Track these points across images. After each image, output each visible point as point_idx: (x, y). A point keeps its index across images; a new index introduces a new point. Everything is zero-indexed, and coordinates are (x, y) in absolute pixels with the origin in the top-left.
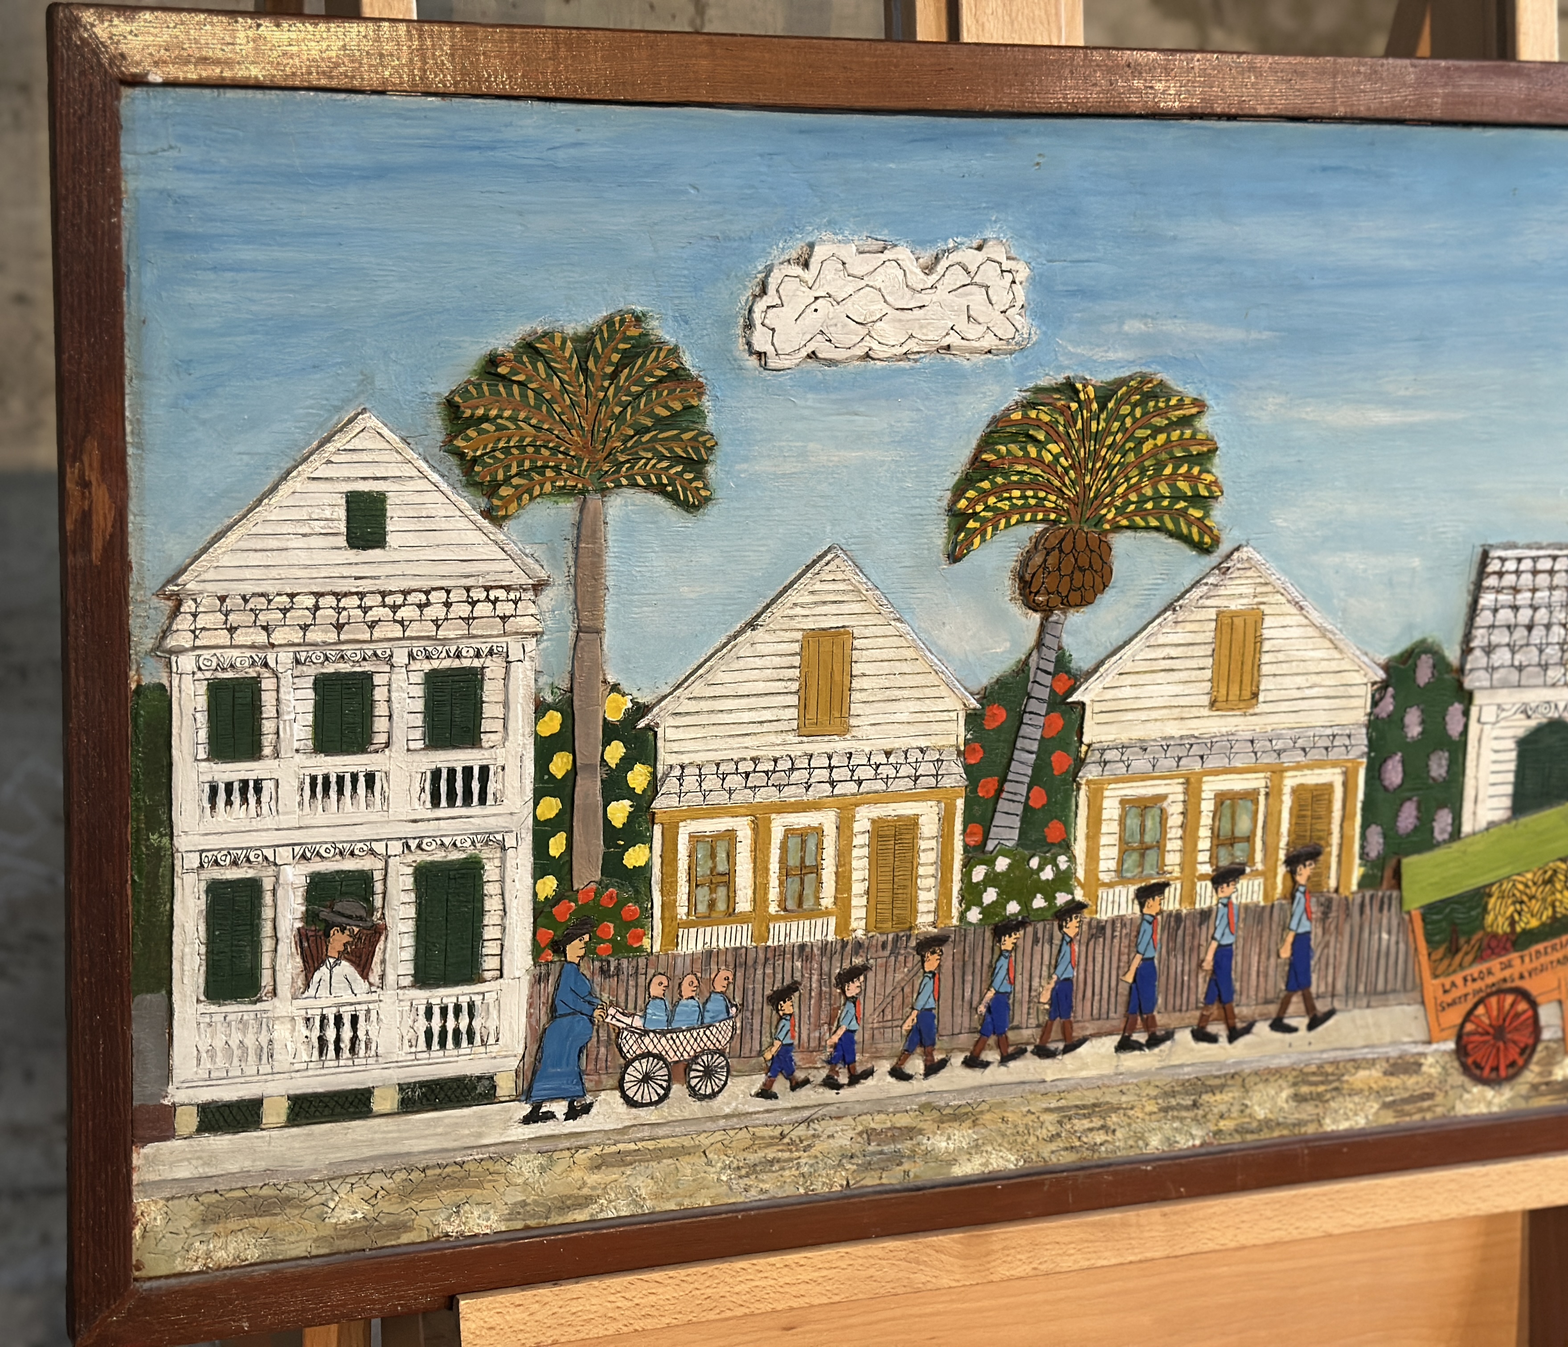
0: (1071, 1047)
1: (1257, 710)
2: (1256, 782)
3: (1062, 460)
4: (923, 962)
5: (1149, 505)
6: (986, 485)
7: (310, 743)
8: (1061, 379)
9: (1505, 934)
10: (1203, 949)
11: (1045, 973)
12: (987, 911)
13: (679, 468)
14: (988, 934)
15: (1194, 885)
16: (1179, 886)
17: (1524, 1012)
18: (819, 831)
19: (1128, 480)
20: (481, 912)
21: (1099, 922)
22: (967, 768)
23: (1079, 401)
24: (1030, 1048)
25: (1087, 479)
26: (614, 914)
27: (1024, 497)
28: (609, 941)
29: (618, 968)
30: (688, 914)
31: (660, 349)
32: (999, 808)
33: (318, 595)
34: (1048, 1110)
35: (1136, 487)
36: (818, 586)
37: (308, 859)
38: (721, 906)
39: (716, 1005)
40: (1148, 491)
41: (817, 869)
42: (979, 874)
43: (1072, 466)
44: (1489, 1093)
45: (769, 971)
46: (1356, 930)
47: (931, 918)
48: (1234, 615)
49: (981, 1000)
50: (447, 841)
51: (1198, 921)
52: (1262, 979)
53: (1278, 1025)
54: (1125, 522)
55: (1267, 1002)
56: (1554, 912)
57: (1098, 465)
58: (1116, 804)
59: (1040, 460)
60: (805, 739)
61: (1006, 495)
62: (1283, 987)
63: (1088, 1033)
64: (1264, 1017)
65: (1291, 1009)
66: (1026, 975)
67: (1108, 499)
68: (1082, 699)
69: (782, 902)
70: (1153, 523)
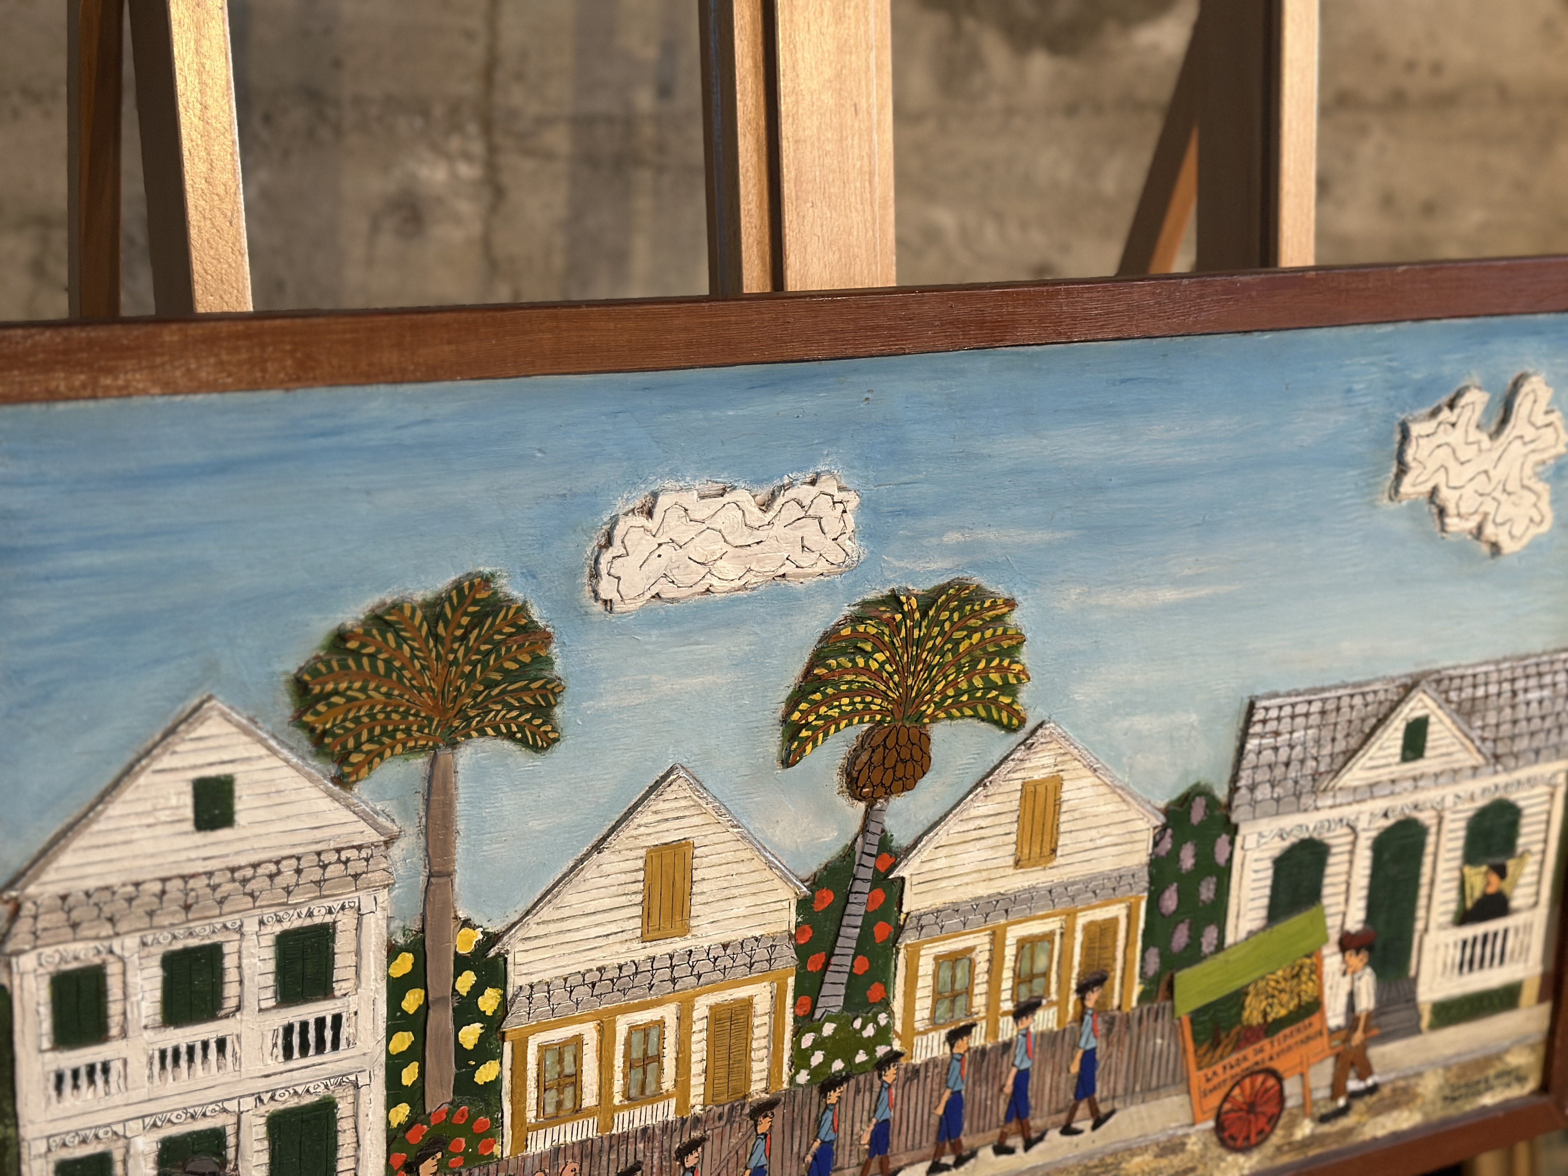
1: (1055, 863)
2: (1053, 924)
4: (756, 1126)
5: (965, 698)
6: (818, 696)
7: (159, 1018)
8: (886, 592)
9: (1259, 1025)
10: (1004, 1076)
12: (813, 1072)
13: (528, 716)
15: (997, 1022)
16: (984, 1025)
17: (1272, 1087)
18: (661, 1024)
19: (946, 677)
20: (335, 1147)
22: (798, 949)
23: (903, 612)
25: (910, 682)
26: (466, 1129)
27: (852, 703)
28: (461, 1154)
30: (537, 1117)
31: (509, 608)
32: (827, 979)
33: (164, 880)
35: (954, 684)
36: (661, 806)
37: (158, 1127)
38: (568, 1104)
40: (964, 686)
41: (658, 1058)
42: (807, 1040)
44: (1241, 1159)
45: (613, 1156)
46: (1135, 1041)
47: (763, 1085)
48: (1036, 784)
49: (808, 1149)
50: (300, 1090)
51: (1000, 1052)
52: (1054, 1093)
53: (1068, 1130)
54: (942, 715)
55: (1058, 1111)
56: (1300, 1001)
57: (919, 668)
58: (931, 961)
59: (867, 667)
60: (648, 944)
61: (836, 703)
62: (1072, 1097)
63: (902, 1163)
64: (1054, 1126)
65: (1079, 1114)
66: (849, 1122)
67: (928, 697)
68: (901, 874)
69: (626, 1092)
70: (968, 713)
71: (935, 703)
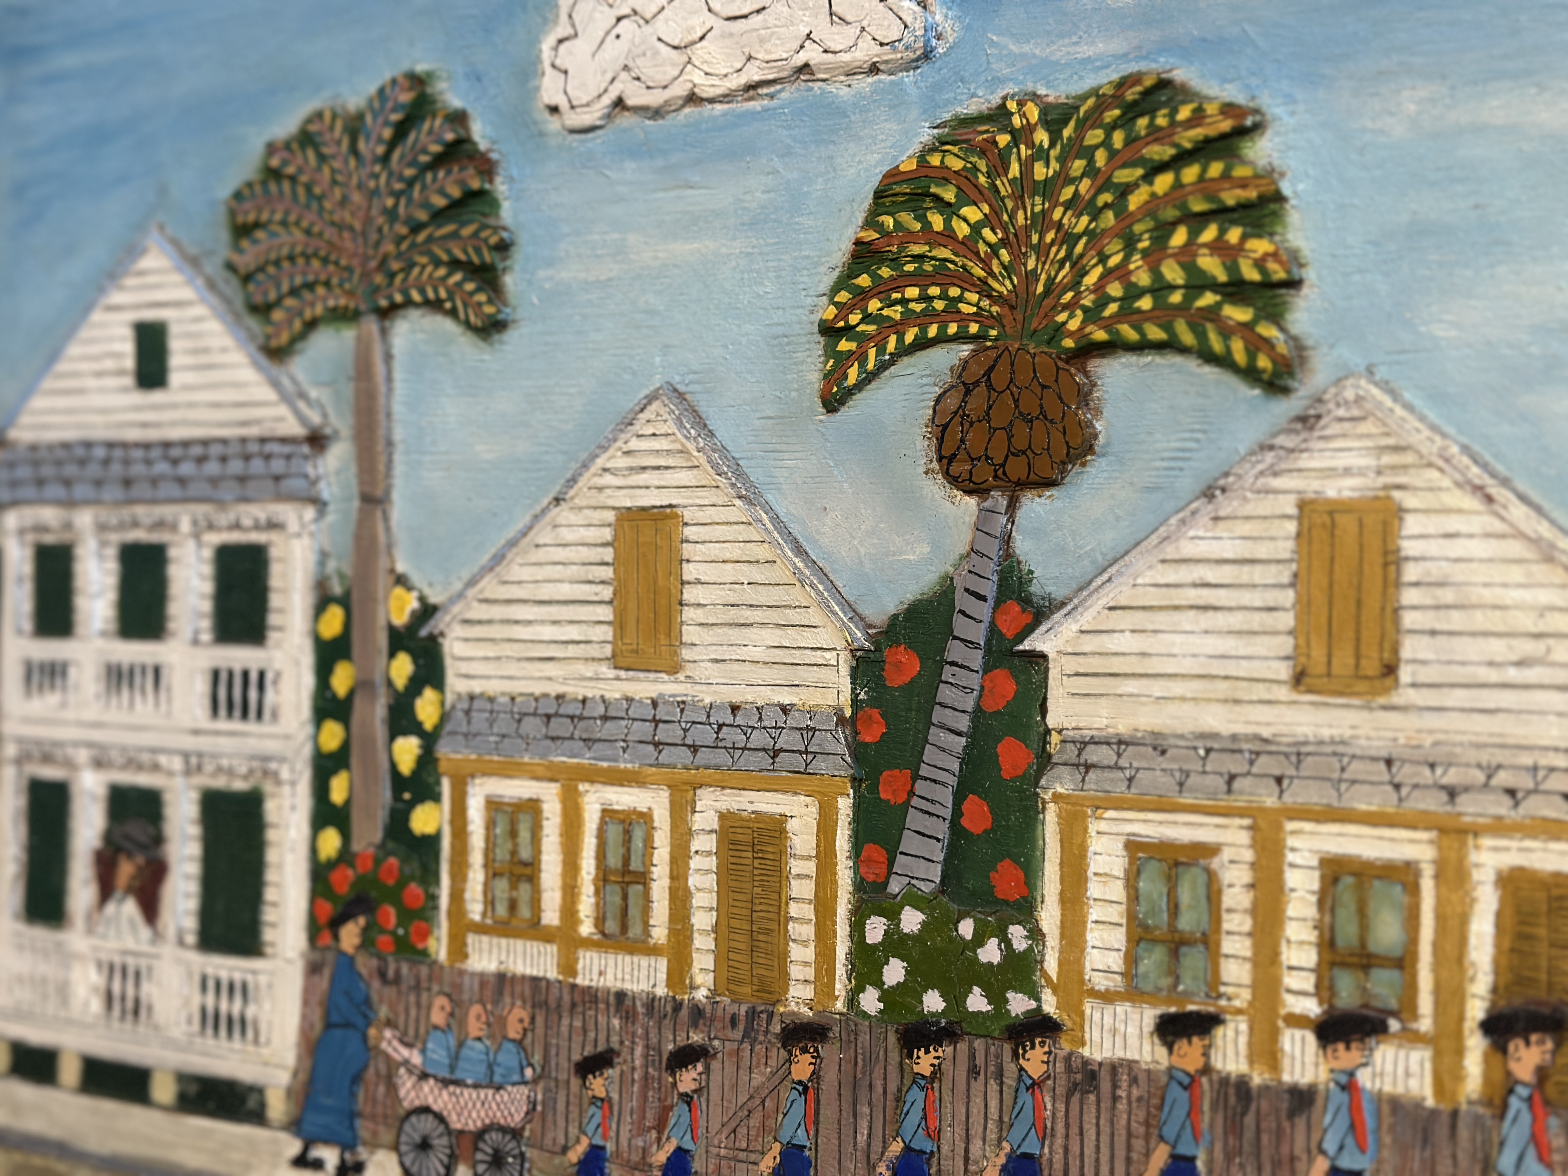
1: (1396, 700)
2: (1414, 849)
3: (987, 233)
4: (790, 1062)
5: (1145, 303)
6: (864, 281)
7: (116, 627)
8: (992, 102)
10: (1300, 1167)
11: (992, 1136)
12: (890, 999)
13: (457, 277)
14: (892, 1038)
15: (1274, 1035)
16: (1243, 1027)
18: (646, 818)
19: (1103, 259)
21: (1086, 1062)
23: (1011, 131)
25: (1031, 264)
26: (394, 895)
27: (925, 298)
28: (390, 932)
29: (398, 972)
30: (482, 914)
32: (908, 822)
33: (110, 446)
35: (1121, 273)
36: (634, 444)
39: (508, 1057)
40: (1143, 278)
41: (643, 879)
42: (876, 929)
43: (1004, 243)
47: (808, 992)
48: (1334, 508)
49: (883, 1153)
51: (1285, 1106)
54: (1101, 335)
57: (1050, 236)
58: (1118, 846)
59: (949, 234)
60: (622, 674)
61: (896, 296)
66: (960, 1130)
67: (1070, 295)
68: (1040, 647)
69: (600, 921)
70: (1155, 333)
71: (1086, 310)
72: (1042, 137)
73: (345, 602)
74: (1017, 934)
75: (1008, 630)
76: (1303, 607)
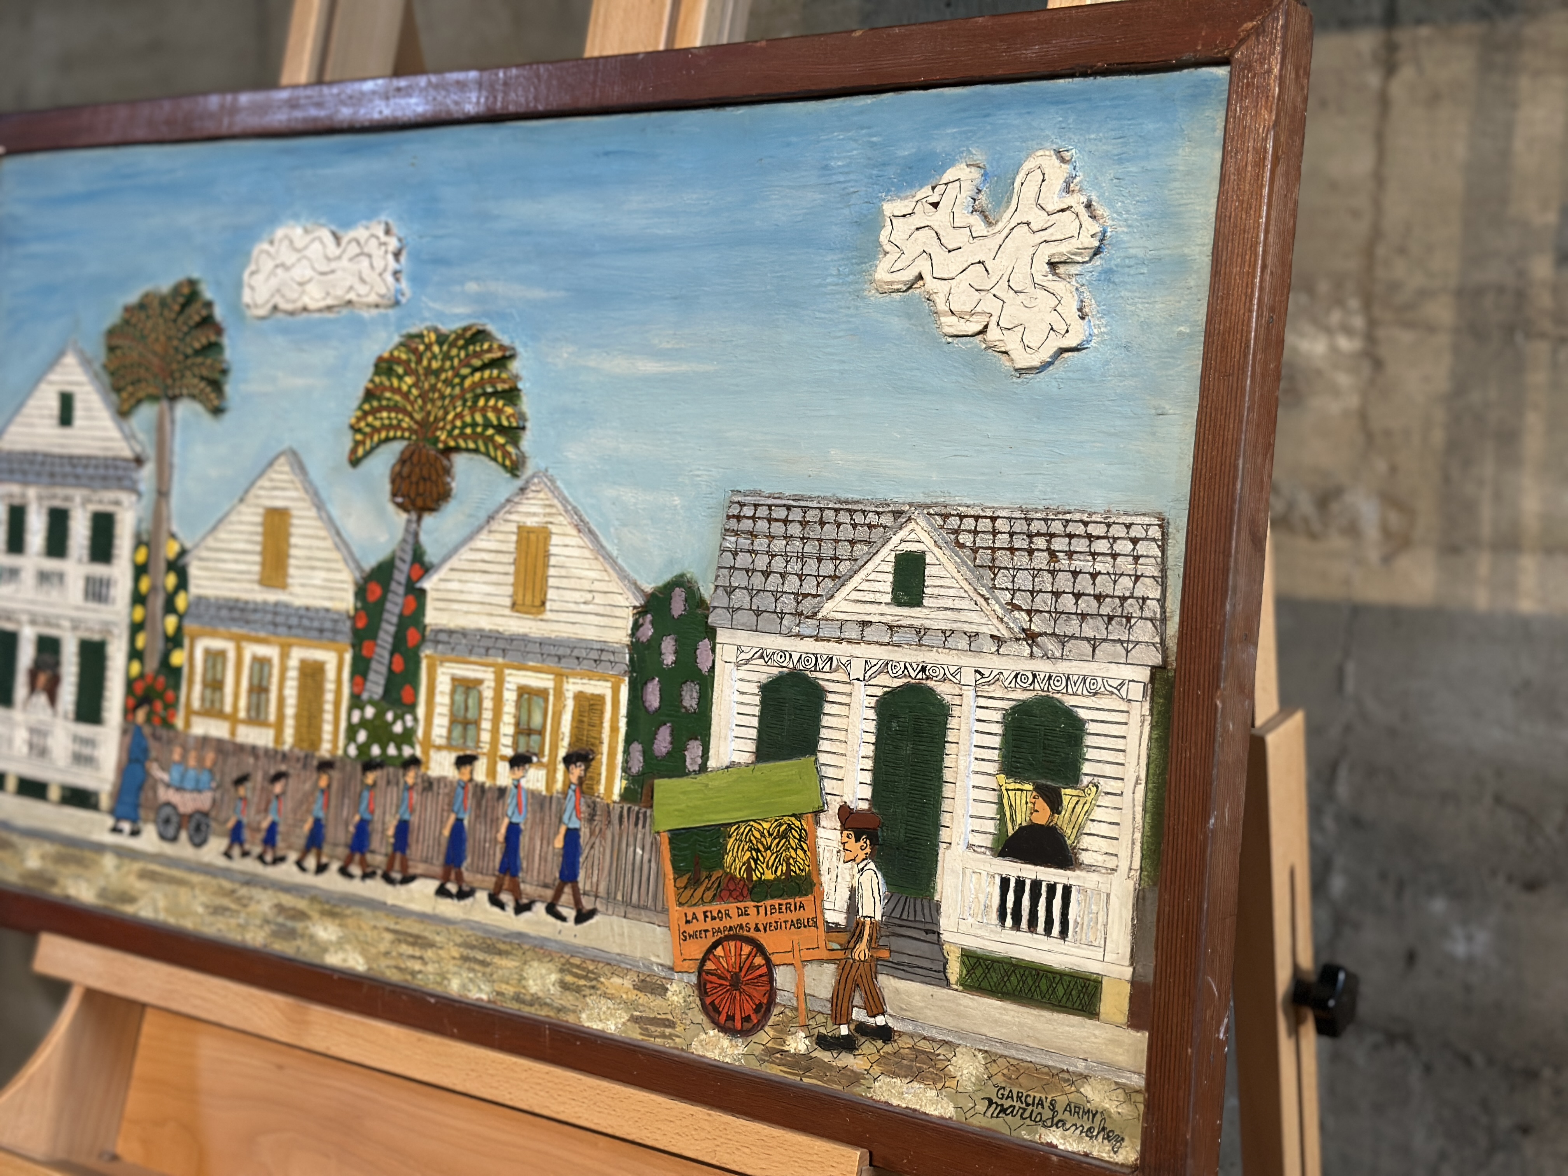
0: (407, 879)
1: (544, 616)
2: (547, 682)
3: (414, 390)
4: (319, 779)
5: (468, 431)
9: (742, 879)
10: (500, 823)
12: (359, 749)
13: (203, 385)
15: (496, 763)
18: (270, 662)
21: (429, 777)
22: (355, 632)
23: (425, 344)
24: (379, 872)
25: (429, 407)
26: (162, 696)
27: (389, 418)
29: (161, 735)
33: (45, 455)
34: (388, 930)
35: (459, 416)
36: (273, 475)
37: (36, 624)
39: (205, 777)
40: (468, 419)
41: (267, 690)
42: (356, 717)
44: (725, 1041)
46: (617, 839)
47: (329, 746)
48: (529, 530)
49: (352, 819)
51: (496, 795)
52: (543, 863)
53: (551, 910)
54: (452, 444)
55: (546, 886)
56: (789, 869)
57: (436, 395)
58: (448, 679)
59: (400, 389)
60: (263, 589)
62: (557, 875)
63: (417, 871)
65: (564, 899)
67: (442, 423)
68: (425, 586)
69: (249, 710)
70: (471, 445)
71: (448, 431)
72: (436, 349)
73: (147, 545)
74: (409, 718)
75: (414, 578)
76: (517, 573)
